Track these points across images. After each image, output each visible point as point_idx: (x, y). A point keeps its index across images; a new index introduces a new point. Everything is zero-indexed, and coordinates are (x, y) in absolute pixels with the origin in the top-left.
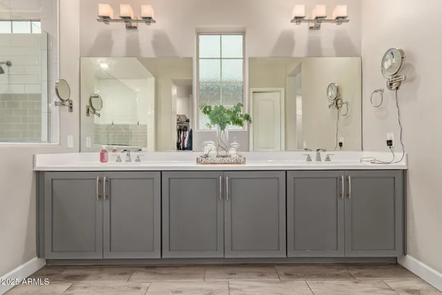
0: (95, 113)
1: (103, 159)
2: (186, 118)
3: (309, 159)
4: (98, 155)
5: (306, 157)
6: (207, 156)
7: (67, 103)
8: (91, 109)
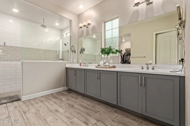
3: (143, 68)
4: (79, 64)
5: (141, 67)
6: (99, 65)
7: (74, 51)
8: (81, 52)
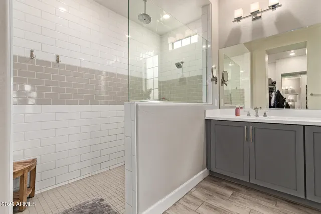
0: (225, 83)
1: (237, 114)
2: (272, 81)
